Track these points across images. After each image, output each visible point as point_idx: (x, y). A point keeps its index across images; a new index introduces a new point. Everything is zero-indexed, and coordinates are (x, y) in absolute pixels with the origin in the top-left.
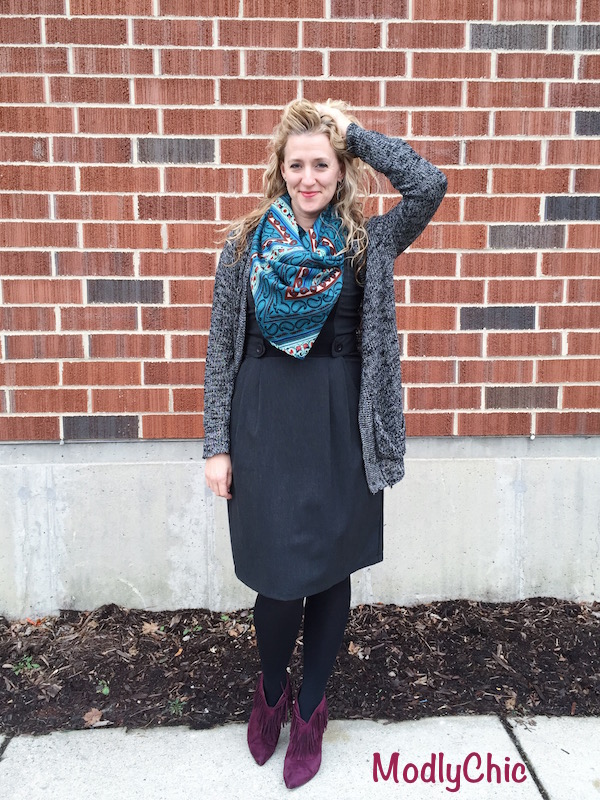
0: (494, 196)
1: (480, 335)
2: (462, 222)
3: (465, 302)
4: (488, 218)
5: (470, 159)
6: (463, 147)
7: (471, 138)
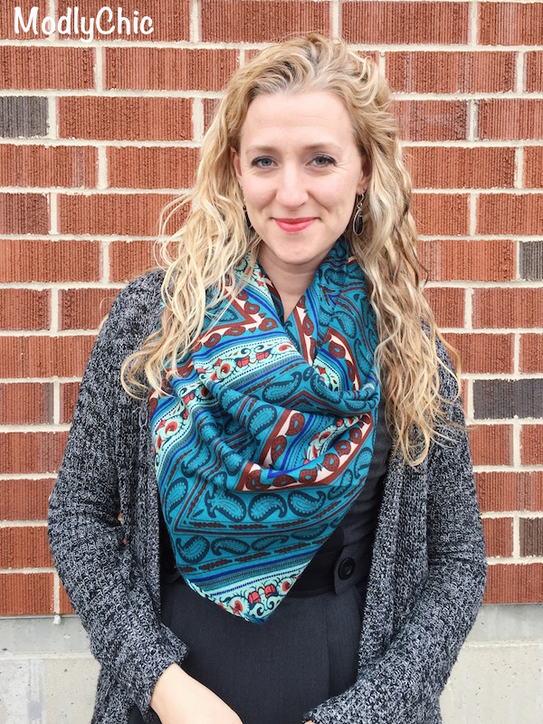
0: (527, 192)
1: (509, 427)
2: (473, 235)
3: (481, 371)
4: (518, 228)
5: (484, 132)
6: (473, 111)
7: (487, 97)
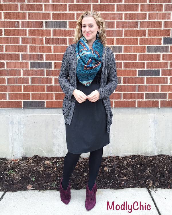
0: (148, 37)
1: (144, 78)
2: (139, 45)
3: (140, 68)
4: (146, 44)
5: (141, 27)
6: (139, 23)
7: (141, 21)
